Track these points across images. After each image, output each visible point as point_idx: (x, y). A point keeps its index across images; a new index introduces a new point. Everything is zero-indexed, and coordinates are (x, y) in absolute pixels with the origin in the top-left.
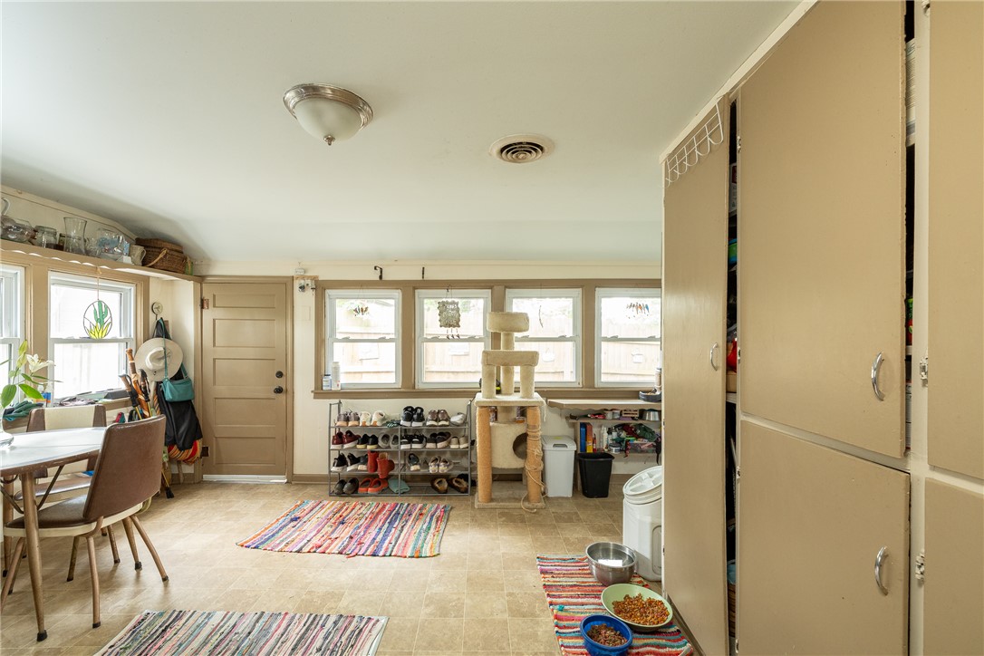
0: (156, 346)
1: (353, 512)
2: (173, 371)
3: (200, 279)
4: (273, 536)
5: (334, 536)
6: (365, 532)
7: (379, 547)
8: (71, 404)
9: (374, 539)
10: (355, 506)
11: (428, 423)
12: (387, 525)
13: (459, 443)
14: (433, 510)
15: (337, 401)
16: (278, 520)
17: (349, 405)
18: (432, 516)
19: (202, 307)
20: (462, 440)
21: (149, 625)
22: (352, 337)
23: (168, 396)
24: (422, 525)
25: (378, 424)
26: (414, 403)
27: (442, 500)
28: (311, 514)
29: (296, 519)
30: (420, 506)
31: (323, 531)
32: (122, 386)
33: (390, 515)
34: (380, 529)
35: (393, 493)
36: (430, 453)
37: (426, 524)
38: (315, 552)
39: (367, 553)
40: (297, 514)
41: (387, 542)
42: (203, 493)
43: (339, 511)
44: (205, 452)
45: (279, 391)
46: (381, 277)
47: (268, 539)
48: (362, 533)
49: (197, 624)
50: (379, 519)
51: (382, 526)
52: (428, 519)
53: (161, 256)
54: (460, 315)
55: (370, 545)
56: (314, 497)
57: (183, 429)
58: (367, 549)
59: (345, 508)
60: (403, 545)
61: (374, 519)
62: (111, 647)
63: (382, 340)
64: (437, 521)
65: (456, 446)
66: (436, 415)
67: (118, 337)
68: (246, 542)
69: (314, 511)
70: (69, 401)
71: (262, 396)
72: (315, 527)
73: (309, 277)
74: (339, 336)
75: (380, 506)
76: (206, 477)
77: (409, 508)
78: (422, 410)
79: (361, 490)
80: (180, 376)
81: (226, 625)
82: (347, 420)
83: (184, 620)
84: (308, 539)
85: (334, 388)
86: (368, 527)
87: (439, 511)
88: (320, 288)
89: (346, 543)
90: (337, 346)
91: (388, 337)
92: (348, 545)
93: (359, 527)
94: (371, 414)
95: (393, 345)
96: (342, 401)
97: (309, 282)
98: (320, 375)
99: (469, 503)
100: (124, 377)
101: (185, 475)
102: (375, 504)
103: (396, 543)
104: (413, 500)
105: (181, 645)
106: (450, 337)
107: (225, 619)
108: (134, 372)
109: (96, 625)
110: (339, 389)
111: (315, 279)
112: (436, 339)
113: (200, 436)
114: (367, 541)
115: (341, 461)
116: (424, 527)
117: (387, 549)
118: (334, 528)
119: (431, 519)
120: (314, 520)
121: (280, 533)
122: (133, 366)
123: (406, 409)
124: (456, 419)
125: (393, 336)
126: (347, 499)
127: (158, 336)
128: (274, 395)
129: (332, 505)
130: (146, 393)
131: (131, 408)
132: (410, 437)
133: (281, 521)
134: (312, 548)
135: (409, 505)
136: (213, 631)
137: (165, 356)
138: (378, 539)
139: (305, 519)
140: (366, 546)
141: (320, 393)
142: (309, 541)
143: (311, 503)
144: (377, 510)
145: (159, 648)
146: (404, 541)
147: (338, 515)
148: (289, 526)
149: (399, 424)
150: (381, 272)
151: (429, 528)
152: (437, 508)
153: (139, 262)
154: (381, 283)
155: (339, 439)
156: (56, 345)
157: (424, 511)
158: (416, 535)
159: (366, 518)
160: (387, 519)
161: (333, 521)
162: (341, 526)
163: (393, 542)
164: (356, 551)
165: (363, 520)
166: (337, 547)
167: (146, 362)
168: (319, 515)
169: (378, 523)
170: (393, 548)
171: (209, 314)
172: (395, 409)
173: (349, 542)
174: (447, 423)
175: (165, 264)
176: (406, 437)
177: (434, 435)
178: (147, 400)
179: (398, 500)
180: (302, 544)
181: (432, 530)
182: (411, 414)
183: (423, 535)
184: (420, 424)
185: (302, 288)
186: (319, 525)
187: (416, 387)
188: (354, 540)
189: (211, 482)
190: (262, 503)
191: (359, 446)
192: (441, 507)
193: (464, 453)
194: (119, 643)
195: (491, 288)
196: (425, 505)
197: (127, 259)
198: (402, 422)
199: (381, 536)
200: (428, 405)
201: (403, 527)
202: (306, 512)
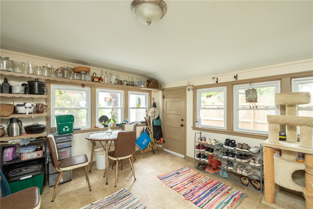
0: (152, 109)
1: (199, 179)
2: (156, 117)
3: (163, 90)
4: (168, 177)
5: (186, 187)
6: (198, 190)
7: (200, 201)
8: (132, 124)
9: (200, 196)
10: (201, 176)
11: (237, 149)
12: (209, 191)
13: (255, 163)
14: (235, 193)
15: (200, 132)
16: (173, 171)
17: (204, 134)
18: (233, 196)
19: (164, 98)
20: (257, 162)
21: (122, 193)
22: (206, 107)
23: (154, 124)
24: (225, 199)
25: (213, 144)
26: (231, 137)
27: (243, 189)
28: (184, 173)
29: (178, 173)
30: (229, 187)
31: (184, 183)
32: (144, 120)
33: (213, 186)
34: (205, 192)
35: (220, 176)
36: (239, 163)
37: (228, 199)
38: (176, 190)
39: (193, 201)
40: (180, 172)
41: (204, 200)
42: (162, 154)
43: (194, 176)
44: (164, 142)
45: (182, 126)
46: (217, 82)
47: (166, 178)
48: (197, 190)
49: (130, 200)
50: (207, 186)
51: (207, 191)
52: (229, 197)
53: (151, 84)
54: (257, 96)
55: (196, 198)
56: (189, 167)
57: (157, 134)
58: (194, 199)
59: (197, 175)
60: (210, 205)
61: (205, 185)
62: (112, 195)
63: (218, 108)
64: (234, 201)
65: (253, 164)
66: (242, 146)
67: (145, 107)
68: (159, 176)
69: (185, 173)
70: (132, 123)
71: (177, 127)
72: (182, 180)
73: (191, 85)
74: (202, 107)
75: (211, 180)
76: (165, 150)
77: (223, 187)
78: (235, 142)
79: (207, 170)
80: (158, 118)
81: (135, 206)
82: (201, 140)
83: (129, 196)
84: (177, 183)
85: (199, 127)
86: (200, 188)
87: (238, 195)
88: (195, 89)
89: (188, 192)
90: (201, 111)
91: (221, 107)
92: (188, 193)
93: (197, 187)
94: (211, 139)
95: (223, 111)
96: (202, 132)
97: (191, 87)
98: (195, 121)
99: (259, 198)
100: (145, 118)
101: (160, 147)
102: (209, 178)
103: (208, 203)
104: (228, 183)
105: (123, 205)
106: (252, 107)
107: (137, 203)
108: (147, 117)
109: (115, 187)
110: (201, 127)
111: (193, 86)
112: (244, 108)
113: (162, 137)
114: (196, 195)
115: (199, 156)
116: (225, 201)
117: (202, 204)
118: (188, 183)
119: (231, 198)
120: (184, 176)
121: (170, 177)
122: (147, 115)
123: (227, 140)
124: (253, 150)
125: (223, 107)
126: (200, 172)
127: (153, 107)
128: (180, 127)
129: (193, 172)
130: (150, 123)
131: (146, 127)
132: (227, 153)
133: (174, 172)
134: (176, 188)
135: (224, 185)
136: (132, 205)
137: (155, 112)
138: (201, 197)
139: (181, 175)
140: (194, 198)
141: (194, 128)
142: (177, 184)
143: (187, 169)
144: (210, 181)
145: (119, 203)
146: (212, 204)
147: (193, 177)
148: (174, 175)
149: (222, 146)
150: (217, 80)
151: (227, 202)
152: (237, 193)
153: (146, 86)
154: (217, 84)
155: (198, 147)
156: (130, 109)
157: (230, 192)
158: (219, 203)
159: (202, 184)
160: (210, 188)
161: (189, 179)
162: (191, 183)
163: (207, 201)
164: (190, 198)
165: (201, 184)
166: (184, 192)
167: (150, 114)
168: (186, 175)
169: (206, 188)
170: (205, 205)
171: (165, 100)
172: (222, 139)
173: (190, 192)
174: (247, 151)
175: (152, 86)
176: (226, 153)
177: (241, 155)
178: (150, 125)
179: (220, 180)
180: (174, 185)
181: (229, 205)
182: (229, 142)
183: (223, 205)
184: (233, 148)
185: (189, 90)
186: (184, 179)
187: (234, 130)
188: (192, 192)
189: (165, 151)
190: (173, 163)
191: (206, 152)
192: (241, 193)
193: (258, 169)
194: (114, 195)
195: (280, 79)
196: (232, 188)
197: (143, 86)
198: (224, 146)
199: (203, 195)
200: (239, 140)
201: (215, 195)
202: (183, 172)
